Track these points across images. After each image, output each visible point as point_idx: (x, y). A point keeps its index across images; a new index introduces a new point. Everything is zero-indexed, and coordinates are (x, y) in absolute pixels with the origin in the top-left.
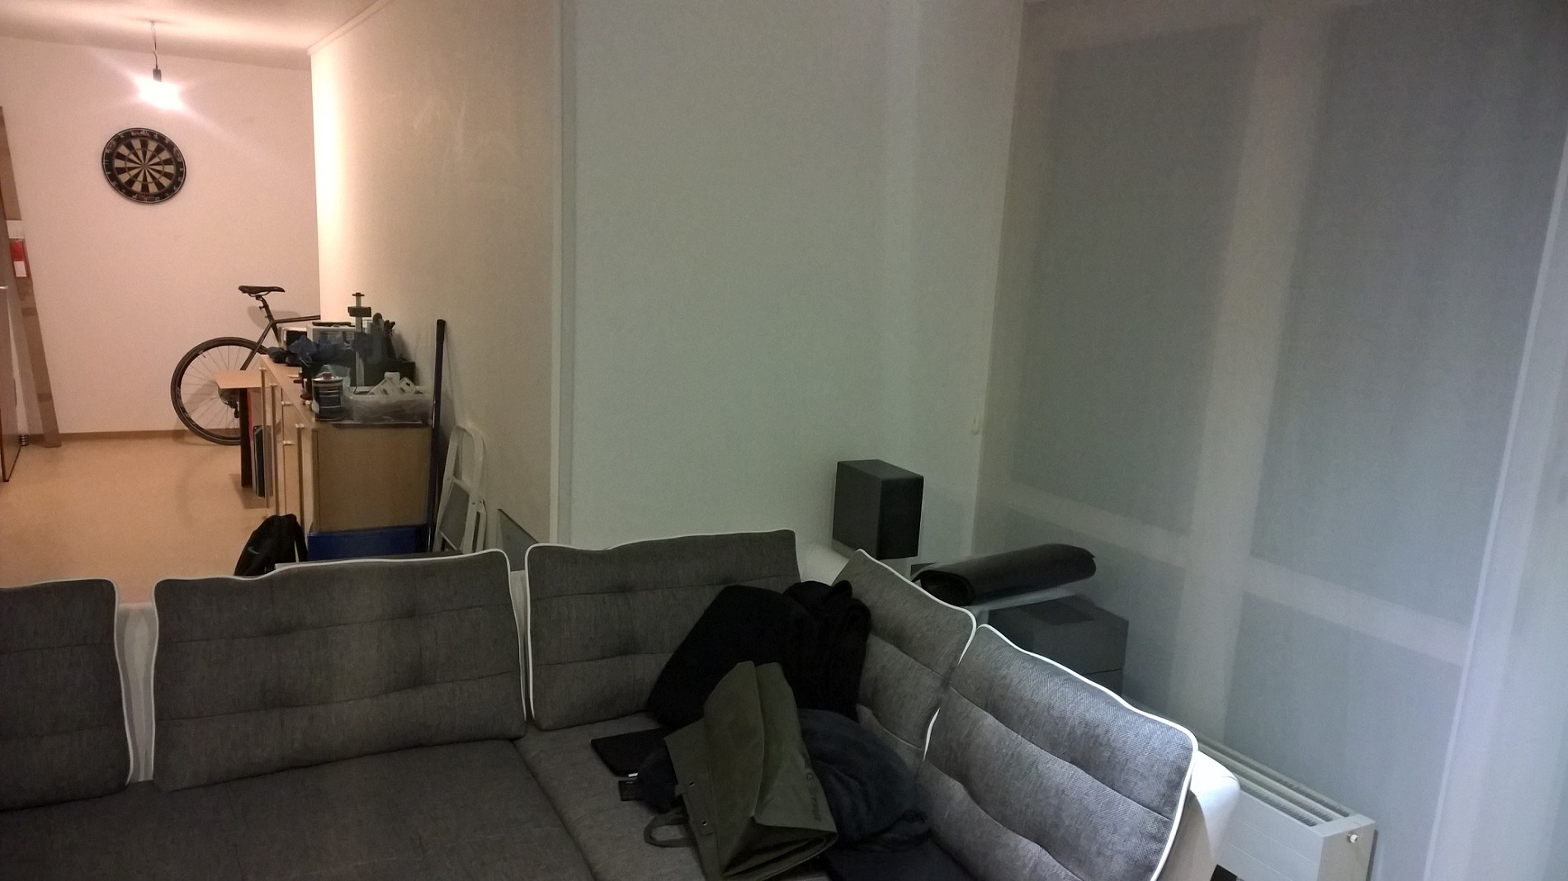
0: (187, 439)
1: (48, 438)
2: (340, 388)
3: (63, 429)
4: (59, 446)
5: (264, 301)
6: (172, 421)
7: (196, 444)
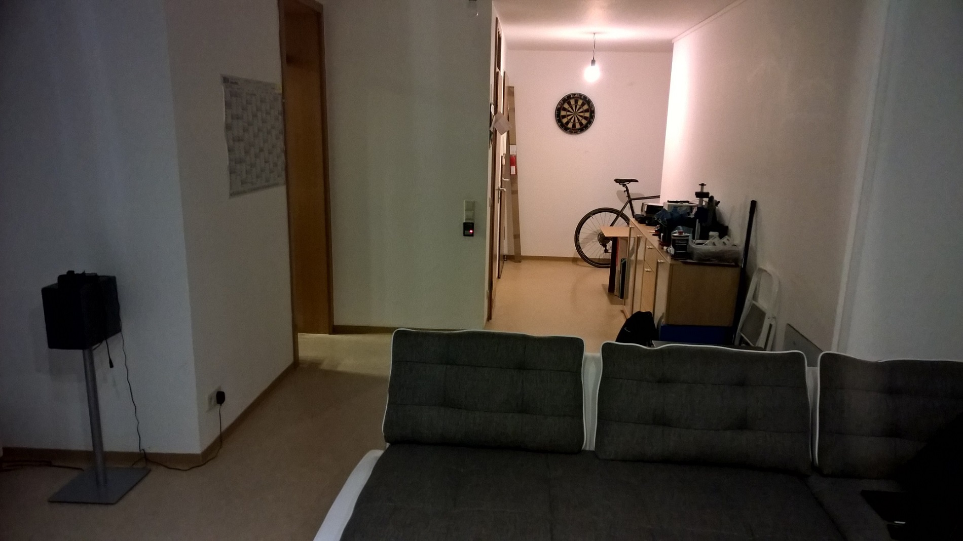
0: (579, 263)
1: (515, 258)
2: (687, 240)
3: (523, 254)
4: (520, 262)
5: (627, 188)
6: (572, 252)
7: (585, 266)
